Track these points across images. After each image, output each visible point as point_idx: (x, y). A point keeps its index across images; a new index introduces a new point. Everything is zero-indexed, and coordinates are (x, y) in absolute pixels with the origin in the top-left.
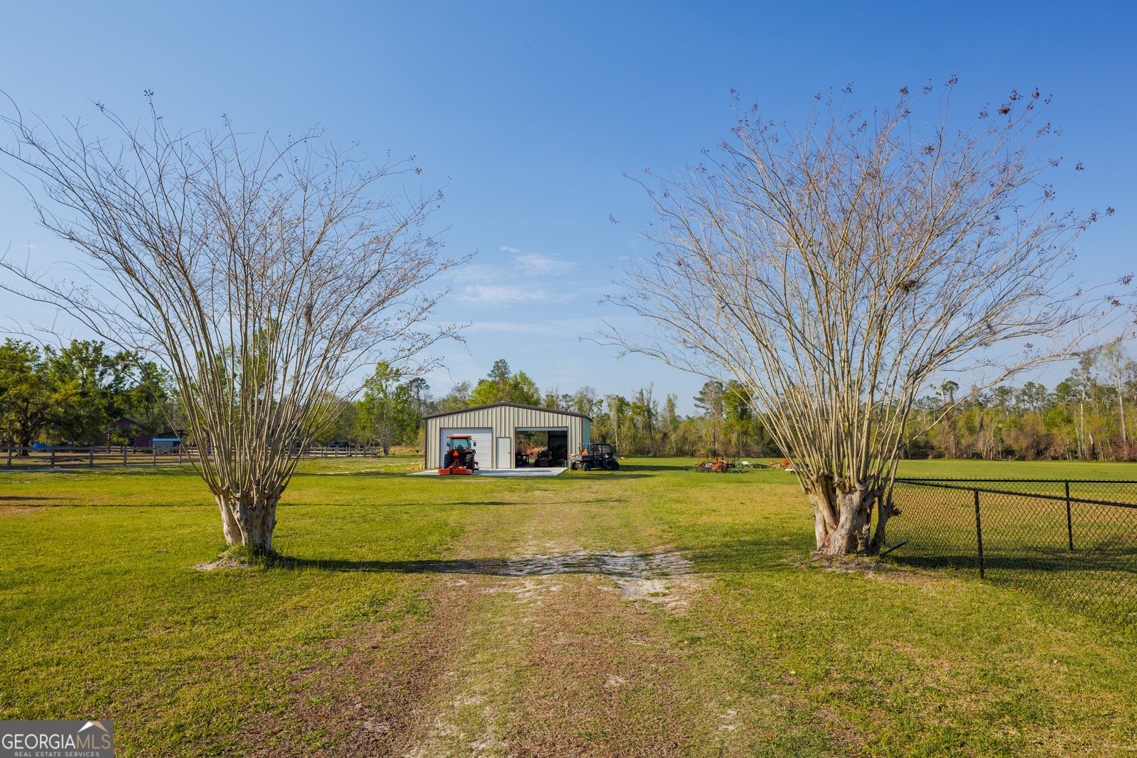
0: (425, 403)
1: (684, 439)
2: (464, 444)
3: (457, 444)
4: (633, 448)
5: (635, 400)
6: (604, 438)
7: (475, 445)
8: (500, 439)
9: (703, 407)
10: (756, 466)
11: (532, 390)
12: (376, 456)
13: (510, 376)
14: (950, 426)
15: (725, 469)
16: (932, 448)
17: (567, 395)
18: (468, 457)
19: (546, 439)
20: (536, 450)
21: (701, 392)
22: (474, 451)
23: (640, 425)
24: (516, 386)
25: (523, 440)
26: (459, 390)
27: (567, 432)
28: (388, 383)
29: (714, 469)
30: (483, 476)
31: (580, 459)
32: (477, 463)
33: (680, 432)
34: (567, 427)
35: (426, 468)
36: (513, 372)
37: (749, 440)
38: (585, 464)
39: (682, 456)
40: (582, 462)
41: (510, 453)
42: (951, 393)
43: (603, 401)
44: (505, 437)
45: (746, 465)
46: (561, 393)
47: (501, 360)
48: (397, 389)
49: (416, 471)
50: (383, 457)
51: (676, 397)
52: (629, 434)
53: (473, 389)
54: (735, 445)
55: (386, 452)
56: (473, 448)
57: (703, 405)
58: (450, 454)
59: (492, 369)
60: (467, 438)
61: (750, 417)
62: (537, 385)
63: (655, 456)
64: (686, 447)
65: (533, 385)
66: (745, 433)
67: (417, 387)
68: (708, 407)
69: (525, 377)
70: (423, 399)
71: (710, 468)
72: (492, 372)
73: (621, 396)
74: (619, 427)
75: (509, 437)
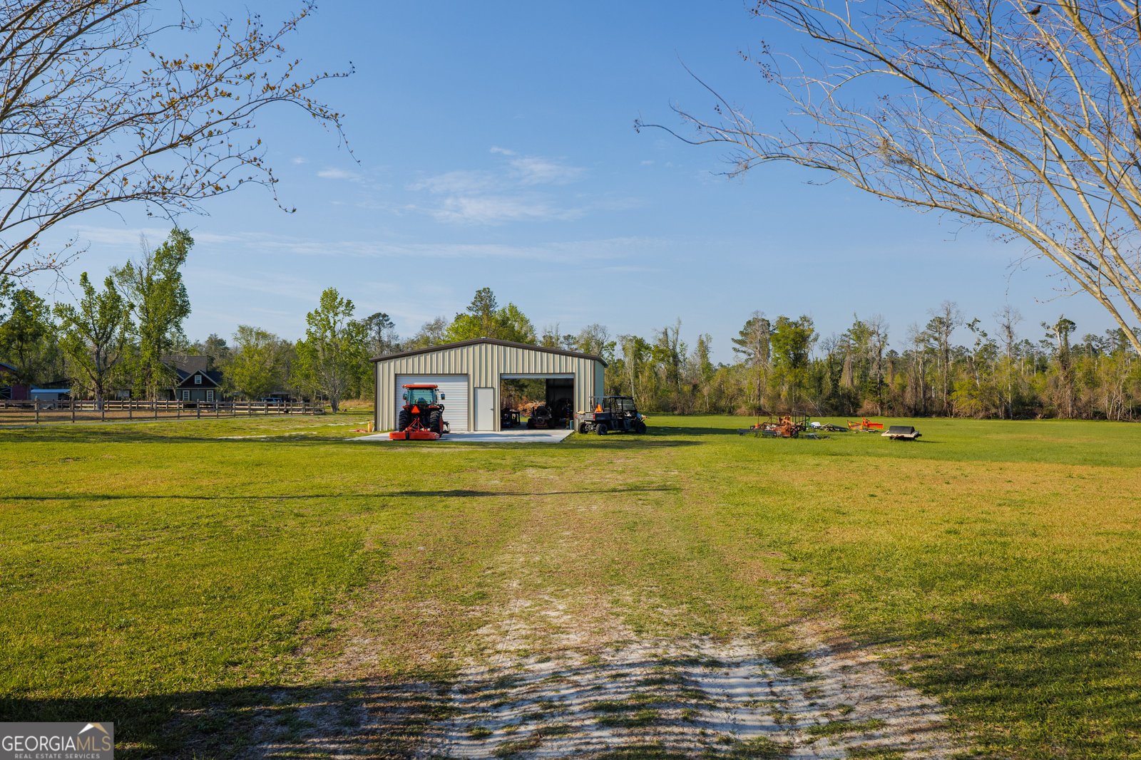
0: (388, 346)
1: (720, 392)
2: (427, 397)
3: (418, 395)
4: (654, 402)
5: (657, 343)
6: (617, 390)
7: (443, 398)
8: (479, 390)
9: (744, 352)
10: (832, 429)
11: (524, 329)
12: (321, 412)
13: (496, 310)
14: (1067, 376)
15: (794, 433)
16: (1041, 405)
17: (569, 336)
18: (434, 414)
19: (543, 391)
20: (530, 405)
21: (741, 333)
22: (442, 406)
23: (663, 374)
24: (504, 323)
25: (513, 393)
26: (431, 329)
27: (572, 380)
28: (337, 318)
29: (779, 432)
30: (453, 443)
31: (591, 417)
32: (447, 424)
33: (715, 382)
34: (573, 373)
35: (376, 430)
36: (501, 304)
37: (804, 394)
38: (598, 426)
39: (717, 414)
40: (595, 422)
41: (494, 410)
42: (1066, 335)
43: (615, 344)
44: (486, 387)
45: (818, 428)
46: (563, 333)
47: (484, 289)
48: (349, 325)
49: (362, 435)
50: (330, 414)
51: (709, 339)
52: (649, 385)
53: (449, 327)
54: (786, 400)
55: (335, 407)
56: (440, 402)
57: (744, 349)
58: (408, 409)
59: (473, 300)
60: (432, 389)
61: (805, 364)
62: (532, 323)
63: (682, 414)
64: (723, 403)
65: (527, 322)
66: (799, 385)
67: (377, 324)
68: (750, 351)
69: (516, 311)
70: (386, 340)
71: (775, 431)
72: (473, 304)
73: (639, 337)
74: (637, 377)
75: (492, 388)
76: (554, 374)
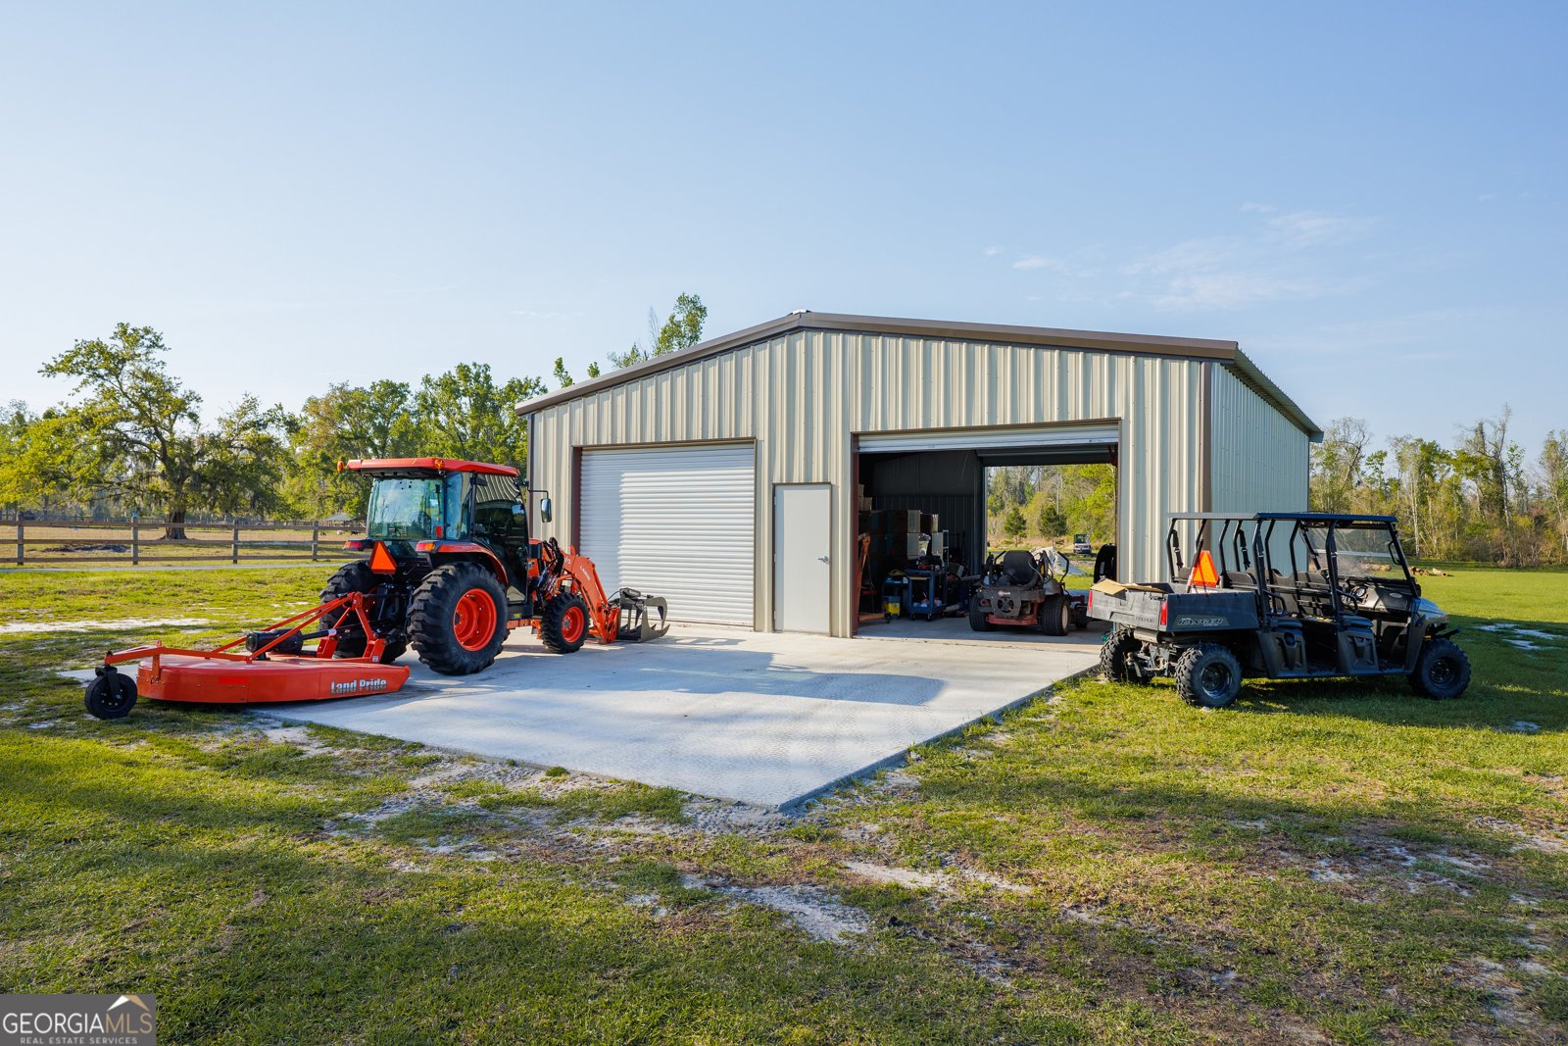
4: (1456, 546)
5: (1462, 446)
8: (787, 493)
23: (1474, 499)
27: (1115, 448)
34: (1114, 422)
40: (1170, 639)
41: (831, 561)
43: (1385, 454)
44: (808, 484)
52: (1447, 517)
73: (1427, 441)
74: (1424, 503)
75: (826, 483)
76: (1063, 424)
